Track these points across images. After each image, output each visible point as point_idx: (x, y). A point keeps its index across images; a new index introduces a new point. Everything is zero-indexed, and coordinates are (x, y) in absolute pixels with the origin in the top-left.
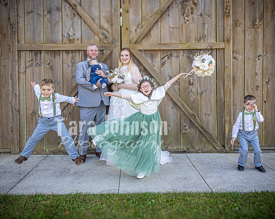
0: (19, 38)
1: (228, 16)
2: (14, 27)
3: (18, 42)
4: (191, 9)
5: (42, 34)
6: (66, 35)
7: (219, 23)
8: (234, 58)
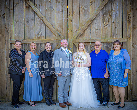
0: (11, 36)
1: (129, 23)
2: (8, 30)
3: (10, 38)
4: (108, 19)
5: (24, 34)
6: (37, 34)
7: (124, 27)
8: (133, 47)
